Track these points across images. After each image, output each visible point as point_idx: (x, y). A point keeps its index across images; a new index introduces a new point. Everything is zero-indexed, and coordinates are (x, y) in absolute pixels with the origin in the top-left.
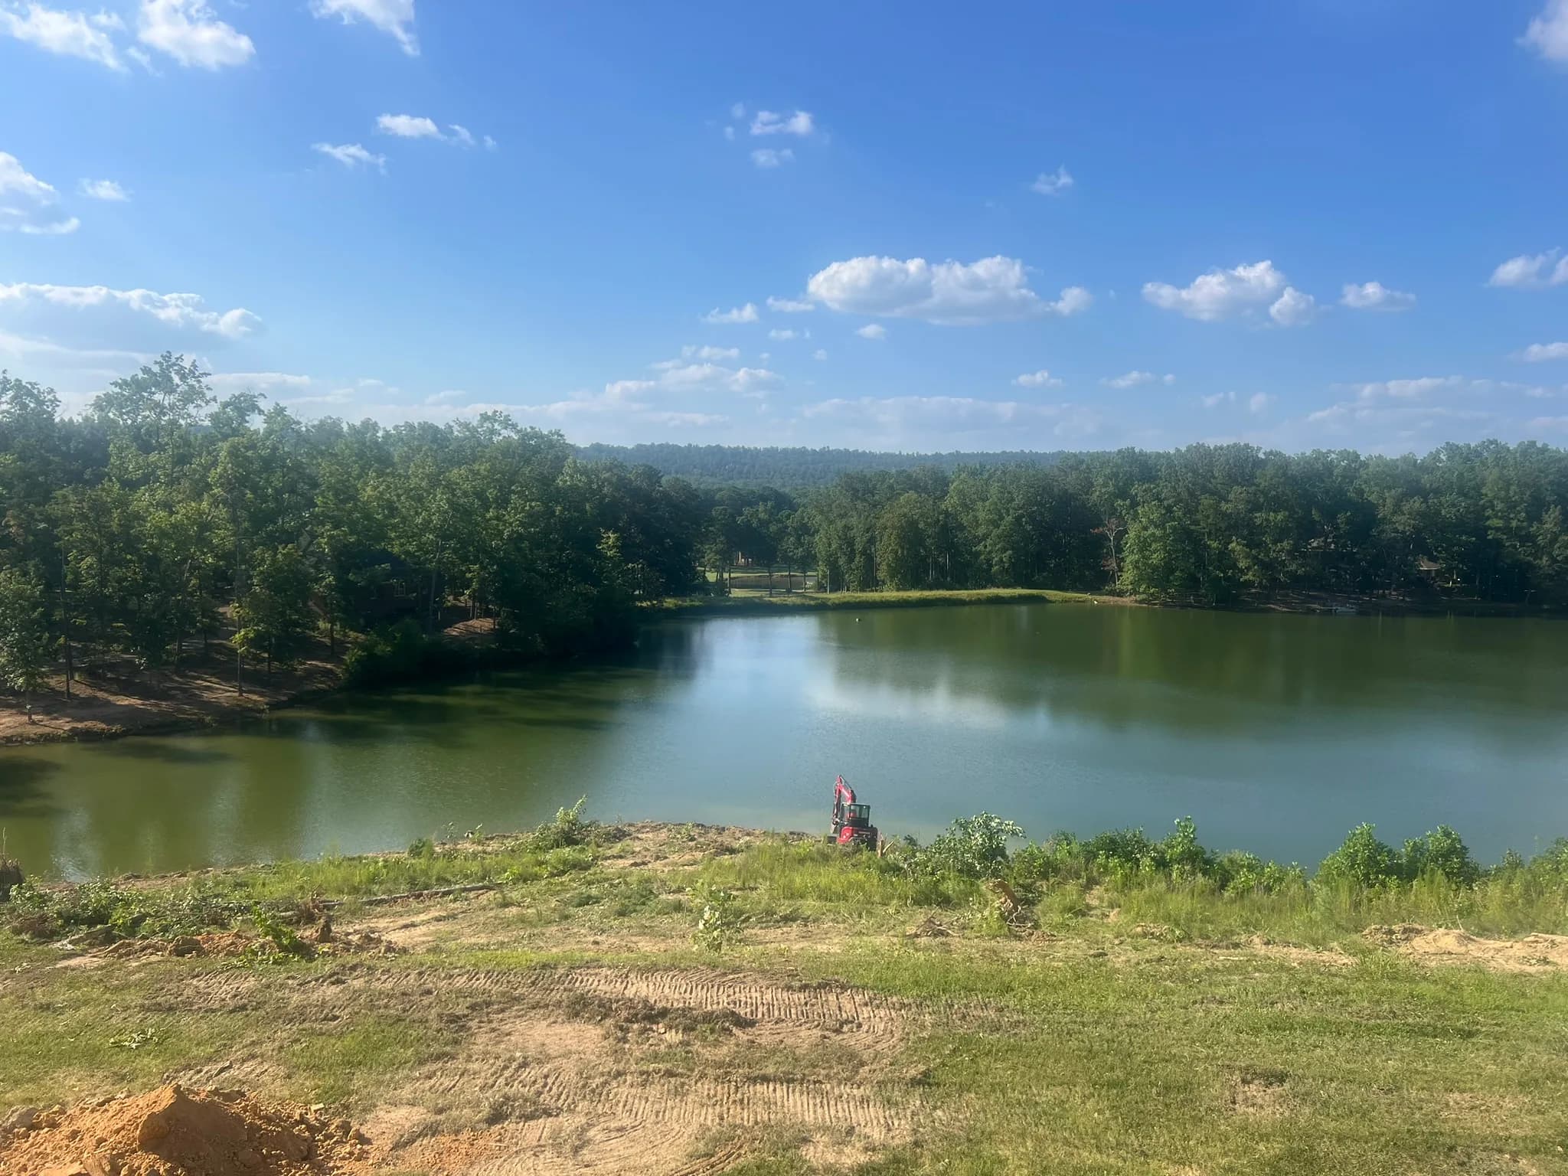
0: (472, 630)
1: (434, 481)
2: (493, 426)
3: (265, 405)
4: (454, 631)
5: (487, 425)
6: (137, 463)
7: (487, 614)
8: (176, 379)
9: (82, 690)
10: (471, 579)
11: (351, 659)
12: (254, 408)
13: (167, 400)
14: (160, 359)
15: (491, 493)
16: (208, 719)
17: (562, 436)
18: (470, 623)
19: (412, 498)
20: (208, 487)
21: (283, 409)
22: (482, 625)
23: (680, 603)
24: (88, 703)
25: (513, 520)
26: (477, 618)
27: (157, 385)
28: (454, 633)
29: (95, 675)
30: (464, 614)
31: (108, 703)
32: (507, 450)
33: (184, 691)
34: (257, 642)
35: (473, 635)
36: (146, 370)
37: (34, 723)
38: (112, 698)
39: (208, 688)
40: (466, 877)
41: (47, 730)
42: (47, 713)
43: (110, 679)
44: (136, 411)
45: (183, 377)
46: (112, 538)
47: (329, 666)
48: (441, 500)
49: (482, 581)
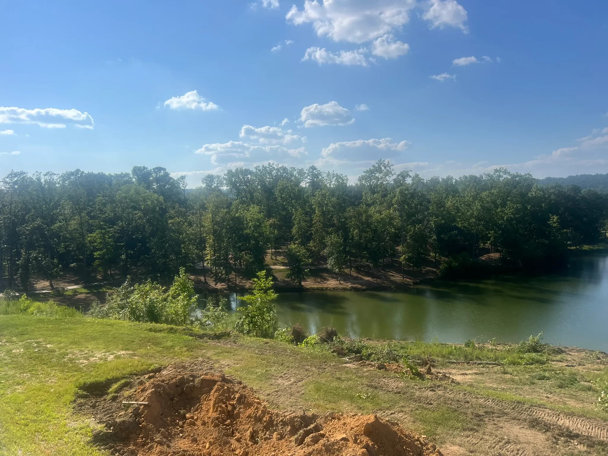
0: (491, 257)
1: (475, 198)
2: (500, 174)
3: (413, 174)
4: (483, 258)
5: (497, 174)
6: (371, 198)
7: (498, 251)
8: (383, 168)
9: (354, 274)
10: (490, 237)
11: (442, 267)
12: (408, 175)
13: (380, 175)
14: (378, 162)
15: (499, 202)
16: (392, 286)
17: (530, 175)
18: (490, 255)
19: (466, 205)
20: (393, 205)
21: (418, 175)
22: (495, 256)
24: (356, 278)
25: (509, 212)
26: (493, 253)
27: (377, 171)
28: (483, 259)
29: (358, 269)
30: (487, 251)
31: (361, 279)
32: (507, 183)
33: (385, 276)
34: (409, 260)
35: (491, 260)
36: (374, 166)
37: (341, 284)
38: (363, 277)
39: (393, 276)
40: (488, 358)
41: (344, 286)
42: (344, 281)
43: (362, 271)
44: (370, 181)
45: (385, 167)
46: (363, 223)
47: (434, 270)
48: (478, 205)
49: (495, 238)
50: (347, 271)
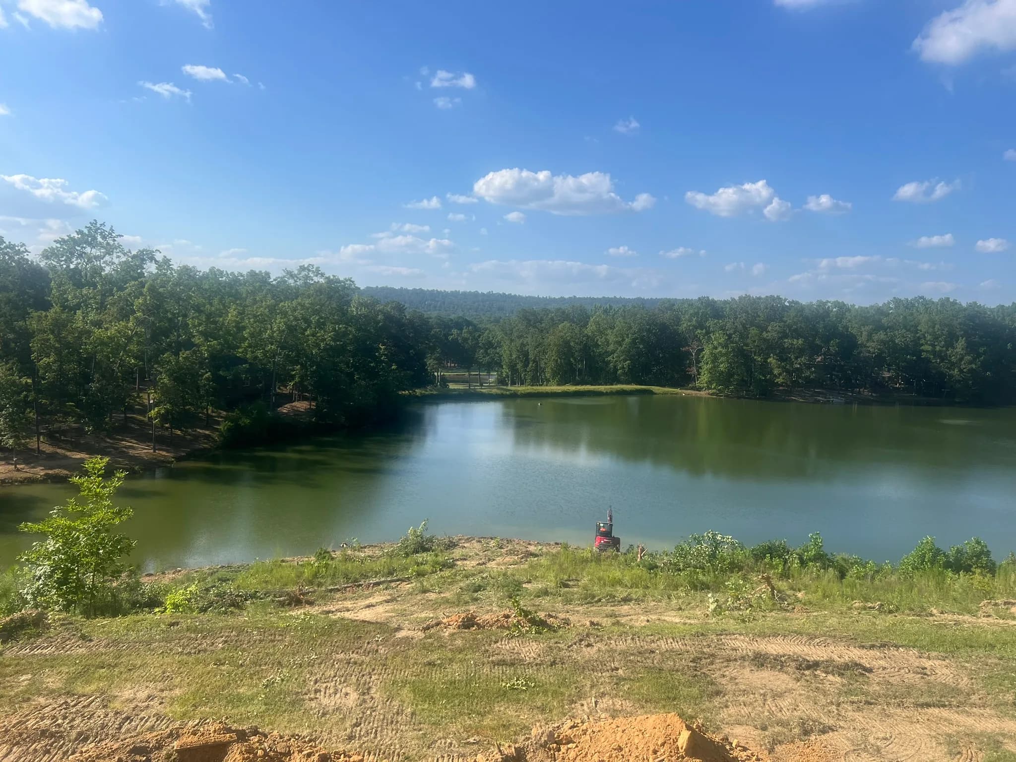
0: (296, 409)
1: (273, 309)
2: (309, 274)
3: (159, 257)
4: (285, 409)
5: (303, 273)
6: (75, 294)
7: (305, 399)
8: (99, 239)
9: (47, 448)
10: (295, 375)
11: (224, 428)
12: (152, 259)
13: (95, 252)
14: (90, 225)
15: (314, 319)
16: (137, 468)
17: (353, 282)
18: (294, 404)
19: (259, 321)
20: (134, 312)
21: (169, 260)
22: (302, 406)
23: (423, 392)
24: (52, 456)
26: (298, 401)
27: (87, 242)
28: (285, 411)
29: (53, 437)
30: (289, 398)
31: (66, 457)
32: (320, 290)
33: (117, 449)
34: (164, 418)
35: (297, 413)
36: (80, 232)
37: (18, 470)
38: (68, 454)
39: (132, 447)
40: (377, 573)
41: (28, 475)
42: (27, 463)
43: (64, 440)
44: (69, 261)
45: (104, 237)
46: (68, 345)
47: (207, 432)
48: (280, 323)
49: (302, 377)
50: (33, 443)
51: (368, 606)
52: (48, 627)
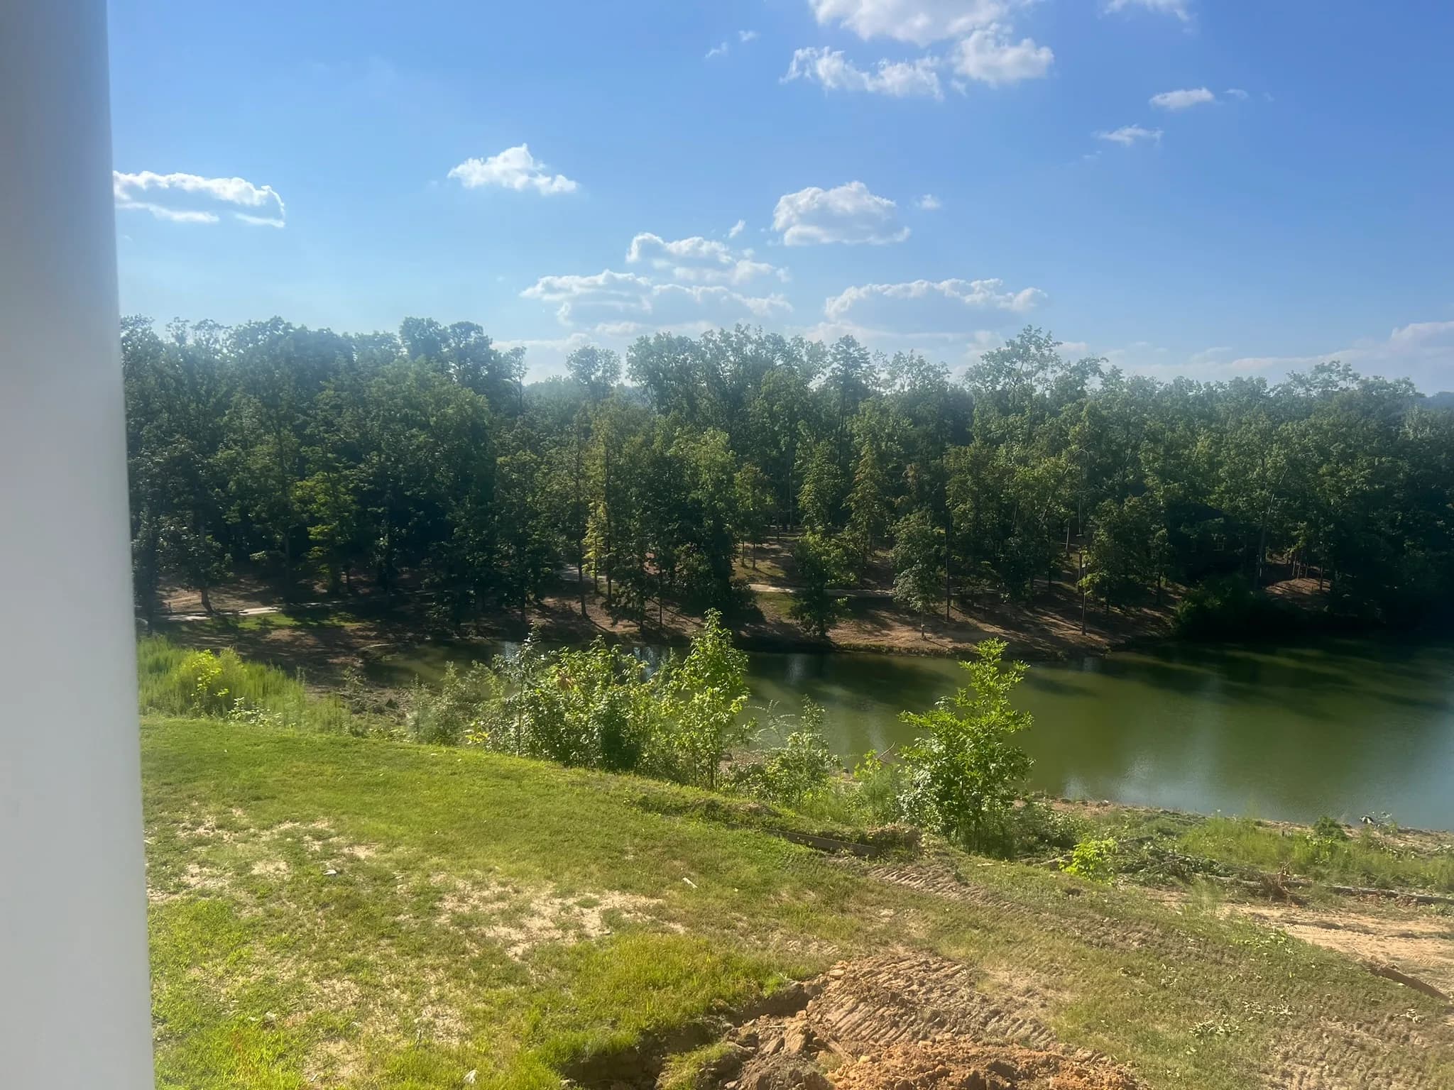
0: (1296, 589)
1: (1266, 435)
2: (1330, 377)
3: (1105, 368)
4: (1278, 589)
5: (1321, 376)
6: (999, 424)
7: (1312, 575)
8: (1033, 349)
9: (957, 616)
10: (1298, 536)
11: (1182, 609)
12: (1096, 371)
13: (1026, 367)
14: (1022, 333)
15: (1336, 448)
16: (1060, 653)
17: (1411, 385)
18: (1292, 582)
19: (1243, 453)
21: (1119, 371)
22: (1306, 585)
24: (963, 627)
25: (1358, 477)
26: (1300, 577)
27: (1017, 355)
28: (1277, 592)
29: (966, 603)
30: (1285, 573)
31: (977, 629)
32: (1349, 401)
33: (1037, 625)
34: (1098, 588)
35: (1298, 596)
36: (1011, 343)
37: (925, 639)
38: (981, 625)
39: (1056, 625)
41: (936, 647)
42: (935, 632)
43: (976, 608)
44: (995, 381)
45: (1039, 348)
46: (986, 489)
47: (1157, 614)
48: (1278, 455)
49: (1308, 541)
50: (942, 608)
51: (1406, 935)
52: (921, 851)
